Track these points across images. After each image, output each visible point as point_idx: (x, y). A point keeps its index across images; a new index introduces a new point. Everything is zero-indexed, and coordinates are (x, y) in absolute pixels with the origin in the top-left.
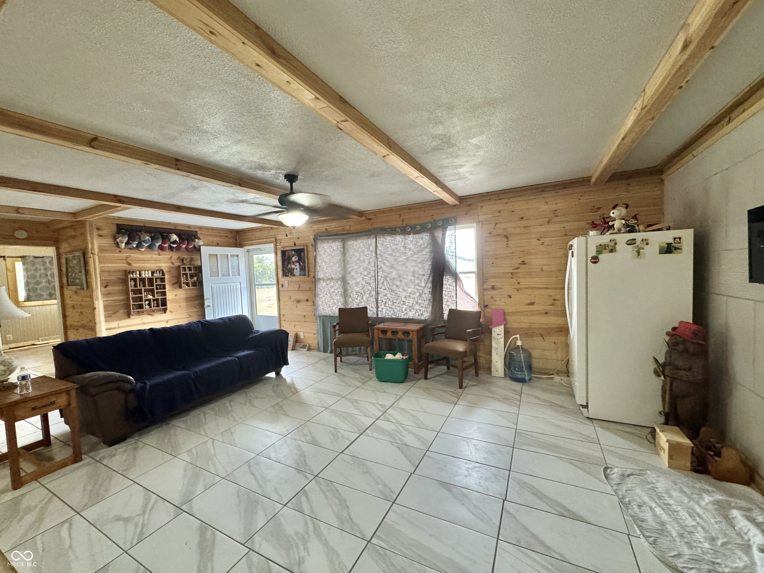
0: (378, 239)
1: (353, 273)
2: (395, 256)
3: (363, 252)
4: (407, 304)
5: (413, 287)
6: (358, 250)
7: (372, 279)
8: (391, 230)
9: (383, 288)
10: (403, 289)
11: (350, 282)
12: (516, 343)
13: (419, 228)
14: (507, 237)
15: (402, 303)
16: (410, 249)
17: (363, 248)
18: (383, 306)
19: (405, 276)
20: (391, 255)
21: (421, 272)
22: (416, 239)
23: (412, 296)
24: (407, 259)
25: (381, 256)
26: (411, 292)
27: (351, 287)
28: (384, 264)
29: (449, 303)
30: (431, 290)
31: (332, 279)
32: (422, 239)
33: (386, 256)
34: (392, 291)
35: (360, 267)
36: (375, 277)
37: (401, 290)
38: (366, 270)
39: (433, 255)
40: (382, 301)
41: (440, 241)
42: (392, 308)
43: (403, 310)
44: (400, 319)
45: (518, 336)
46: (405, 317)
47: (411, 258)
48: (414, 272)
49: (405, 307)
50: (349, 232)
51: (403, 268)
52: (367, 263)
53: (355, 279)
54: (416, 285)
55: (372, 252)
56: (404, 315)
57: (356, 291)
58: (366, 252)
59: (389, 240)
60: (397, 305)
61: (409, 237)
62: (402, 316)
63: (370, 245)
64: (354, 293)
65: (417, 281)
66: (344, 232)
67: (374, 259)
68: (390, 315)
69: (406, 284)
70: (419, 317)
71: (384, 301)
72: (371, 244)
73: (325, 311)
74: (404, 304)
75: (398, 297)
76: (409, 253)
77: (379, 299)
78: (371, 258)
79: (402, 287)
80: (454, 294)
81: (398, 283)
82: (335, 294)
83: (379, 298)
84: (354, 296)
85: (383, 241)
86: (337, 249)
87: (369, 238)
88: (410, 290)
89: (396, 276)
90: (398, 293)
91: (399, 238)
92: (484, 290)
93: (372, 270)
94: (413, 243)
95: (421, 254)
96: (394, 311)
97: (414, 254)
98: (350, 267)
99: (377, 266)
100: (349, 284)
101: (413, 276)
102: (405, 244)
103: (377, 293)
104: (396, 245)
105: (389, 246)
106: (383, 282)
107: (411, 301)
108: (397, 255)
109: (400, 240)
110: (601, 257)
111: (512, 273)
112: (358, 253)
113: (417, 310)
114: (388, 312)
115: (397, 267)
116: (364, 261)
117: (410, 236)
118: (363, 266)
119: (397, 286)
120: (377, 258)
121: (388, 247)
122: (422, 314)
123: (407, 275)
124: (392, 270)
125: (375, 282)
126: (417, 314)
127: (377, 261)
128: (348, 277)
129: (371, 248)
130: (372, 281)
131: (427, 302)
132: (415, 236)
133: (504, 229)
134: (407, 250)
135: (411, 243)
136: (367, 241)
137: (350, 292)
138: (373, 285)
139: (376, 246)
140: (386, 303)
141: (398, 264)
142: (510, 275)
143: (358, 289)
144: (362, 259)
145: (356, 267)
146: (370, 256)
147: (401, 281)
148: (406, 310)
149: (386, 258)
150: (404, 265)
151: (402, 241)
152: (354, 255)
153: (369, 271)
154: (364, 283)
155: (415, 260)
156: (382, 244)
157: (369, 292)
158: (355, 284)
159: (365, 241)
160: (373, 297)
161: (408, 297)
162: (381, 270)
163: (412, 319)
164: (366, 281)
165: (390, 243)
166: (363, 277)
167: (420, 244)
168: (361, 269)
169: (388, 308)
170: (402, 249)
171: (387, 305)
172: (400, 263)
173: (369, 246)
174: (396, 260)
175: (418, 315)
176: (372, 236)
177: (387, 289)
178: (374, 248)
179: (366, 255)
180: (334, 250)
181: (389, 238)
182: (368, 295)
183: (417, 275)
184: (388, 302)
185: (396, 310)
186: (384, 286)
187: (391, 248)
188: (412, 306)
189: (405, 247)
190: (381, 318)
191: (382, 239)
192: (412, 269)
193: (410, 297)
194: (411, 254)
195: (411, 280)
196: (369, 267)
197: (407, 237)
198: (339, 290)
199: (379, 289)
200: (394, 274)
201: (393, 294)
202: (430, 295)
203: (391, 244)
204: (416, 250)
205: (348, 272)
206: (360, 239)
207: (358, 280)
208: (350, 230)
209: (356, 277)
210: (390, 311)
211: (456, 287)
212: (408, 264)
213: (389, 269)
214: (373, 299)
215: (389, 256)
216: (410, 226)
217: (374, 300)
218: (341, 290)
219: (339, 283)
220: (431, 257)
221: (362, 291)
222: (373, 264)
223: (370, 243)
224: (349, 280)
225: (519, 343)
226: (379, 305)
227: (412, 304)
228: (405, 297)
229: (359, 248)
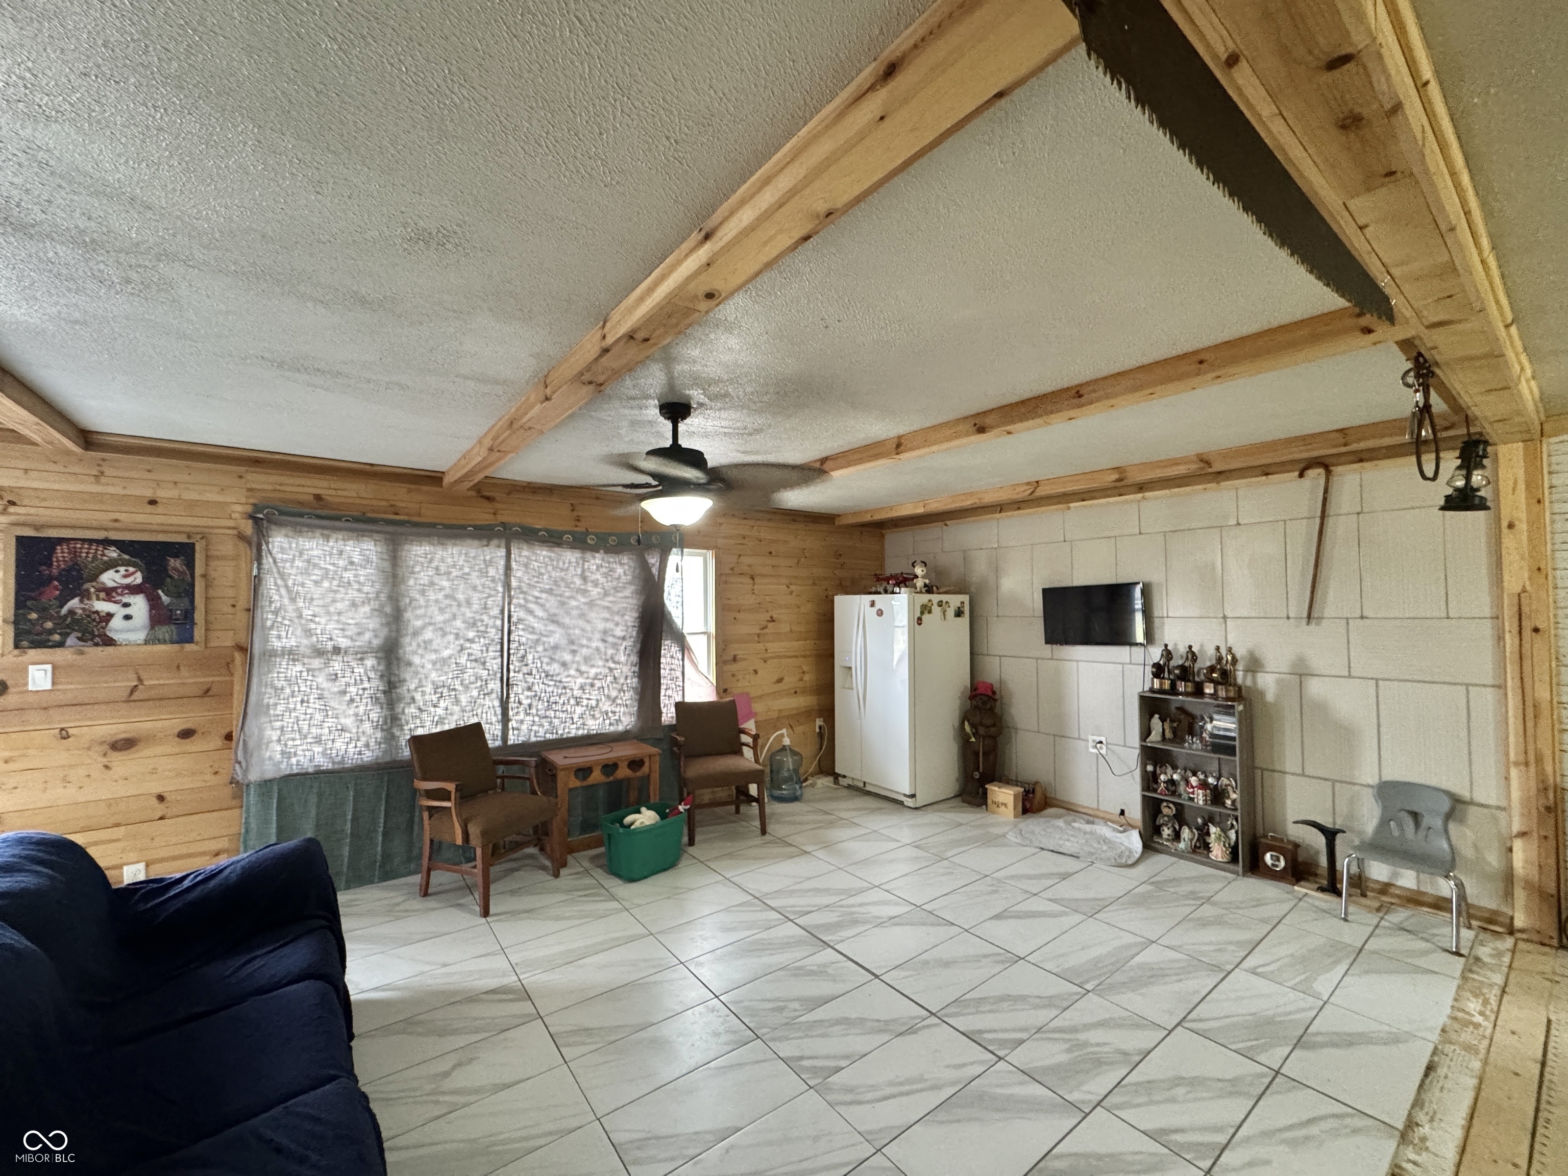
0: (514, 551)
1: (428, 634)
2: (561, 596)
3: (464, 577)
4: (585, 702)
5: (601, 663)
6: (449, 573)
7: (491, 648)
8: (550, 536)
9: (525, 670)
10: (578, 670)
11: (416, 660)
12: (781, 741)
13: (612, 540)
14: (753, 579)
15: (572, 702)
16: (596, 584)
17: (467, 570)
18: (521, 716)
19: (585, 642)
20: (550, 592)
21: (619, 632)
22: (609, 563)
23: (598, 684)
24: (591, 604)
25: (522, 592)
26: (597, 674)
27: (416, 673)
28: (531, 612)
29: (669, 692)
30: (636, 669)
31: (337, 650)
32: (621, 564)
33: (537, 594)
34: (547, 676)
35: (454, 617)
36: (502, 644)
37: (572, 672)
38: (474, 624)
39: (643, 598)
40: (520, 703)
41: (655, 571)
42: (546, 717)
43: (576, 717)
44: (572, 738)
45: (784, 731)
46: (580, 732)
47: (599, 602)
48: (605, 632)
49: (579, 710)
50: (415, 519)
51: (581, 623)
52: (476, 607)
53: (436, 651)
54: (607, 660)
55: (493, 580)
56: (578, 729)
57: (433, 683)
58: (475, 579)
59: (544, 557)
60: (559, 707)
61: (594, 558)
62: (573, 731)
63: (488, 563)
64: (429, 689)
65: (610, 652)
66: (397, 517)
67: (499, 598)
68: (541, 733)
69: (587, 659)
70: (612, 729)
71: (526, 702)
72: (490, 561)
73: (294, 760)
74: (578, 704)
75: (565, 688)
76: (595, 592)
77: (512, 700)
78: (490, 596)
79: (575, 666)
80: (679, 674)
81: (568, 657)
82: (348, 698)
83: (512, 696)
84: (427, 697)
85: (527, 557)
86: (368, 561)
87: (487, 546)
88: (593, 671)
89: (564, 642)
90: (564, 680)
91: (570, 556)
92: (725, 662)
93: (494, 626)
94: (604, 570)
95: (620, 595)
96: (551, 723)
97: (606, 594)
98: (417, 617)
99: (510, 617)
100: (409, 664)
101: (604, 641)
102: (583, 571)
103: (507, 684)
104: (562, 570)
105: (543, 571)
106: (523, 657)
107: (594, 695)
108: (567, 594)
109: (574, 560)
110: (924, 617)
111: (758, 635)
112: (449, 580)
113: (607, 714)
114: (534, 728)
115: (567, 621)
116: (468, 603)
117: (597, 555)
118: (463, 615)
119: (564, 664)
120: (509, 596)
121: (542, 574)
122: (618, 721)
123: (590, 639)
124: (552, 627)
125: (502, 656)
126: (607, 722)
127: (509, 604)
128: (409, 647)
129: (492, 572)
130: (491, 654)
131: (628, 695)
132: (606, 557)
133: (750, 566)
134: (590, 584)
135: (597, 569)
136: (480, 551)
137: (412, 687)
138: (494, 664)
139: (508, 568)
140: (530, 706)
141: (568, 613)
142: (756, 638)
143: (443, 678)
144: (460, 597)
145: (440, 618)
146: (487, 590)
147: (574, 652)
148: (581, 717)
149: (537, 598)
150: (582, 616)
151: (577, 563)
152: (432, 584)
153: (482, 629)
154: (463, 660)
155: (608, 608)
156: (526, 566)
157: (479, 684)
158: (434, 663)
159: (473, 553)
160: (494, 696)
161: (588, 687)
162: (520, 626)
163: (597, 735)
164: (469, 655)
165: (547, 565)
166: (462, 646)
167: (616, 575)
168: (458, 623)
169: (537, 719)
170: (578, 581)
171: (534, 711)
172: (575, 612)
173: (487, 567)
174: (563, 604)
175: (610, 724)
176: (495, 542)
177: (534, 672)
178: (501, 571)
179: (475, 588)
180: (352, 563)
181: (544, 553)
182: (475, 693)
183: (610, 639)
184: (534, 704)
185: (556, 722)
186: (527, 665)
187: (550, 577)
188: (597, 705)
189: (584, 579)
190: (514, 746)
191: (525, 553)
192: (601, 626)
193: (592, 685)
194: (599, 593)
195: (597, 649)
196: (485, 617)
197: (588, 555)
198: (366, 685)
199: (512, 674)
200: (557, 636)
201: (552, 683)
202: (635, 680)
203: (550, 568)
204: (608, 585)
205: (410, 631)
206: (455, 545)
207: (446, 653)
208: (420, 515)
209: (437, 642)
210: (541, 725)
211: (683, 660)
212: (593, 615)
213: (546, 625)
214: (492, 701)
215: (544, 595)
216: (596, 534)
217: (497, 703)
218: (375, 684)
219: (370, 662)
220: (640, 603)
221: (457, 682)
222: (496, 611)
223: (488, 558)
224: (415, 653)
225: (787, 741)
226: (511, 713)
227: (597, 701)
228: (582, 688)
229: (454, 566)
